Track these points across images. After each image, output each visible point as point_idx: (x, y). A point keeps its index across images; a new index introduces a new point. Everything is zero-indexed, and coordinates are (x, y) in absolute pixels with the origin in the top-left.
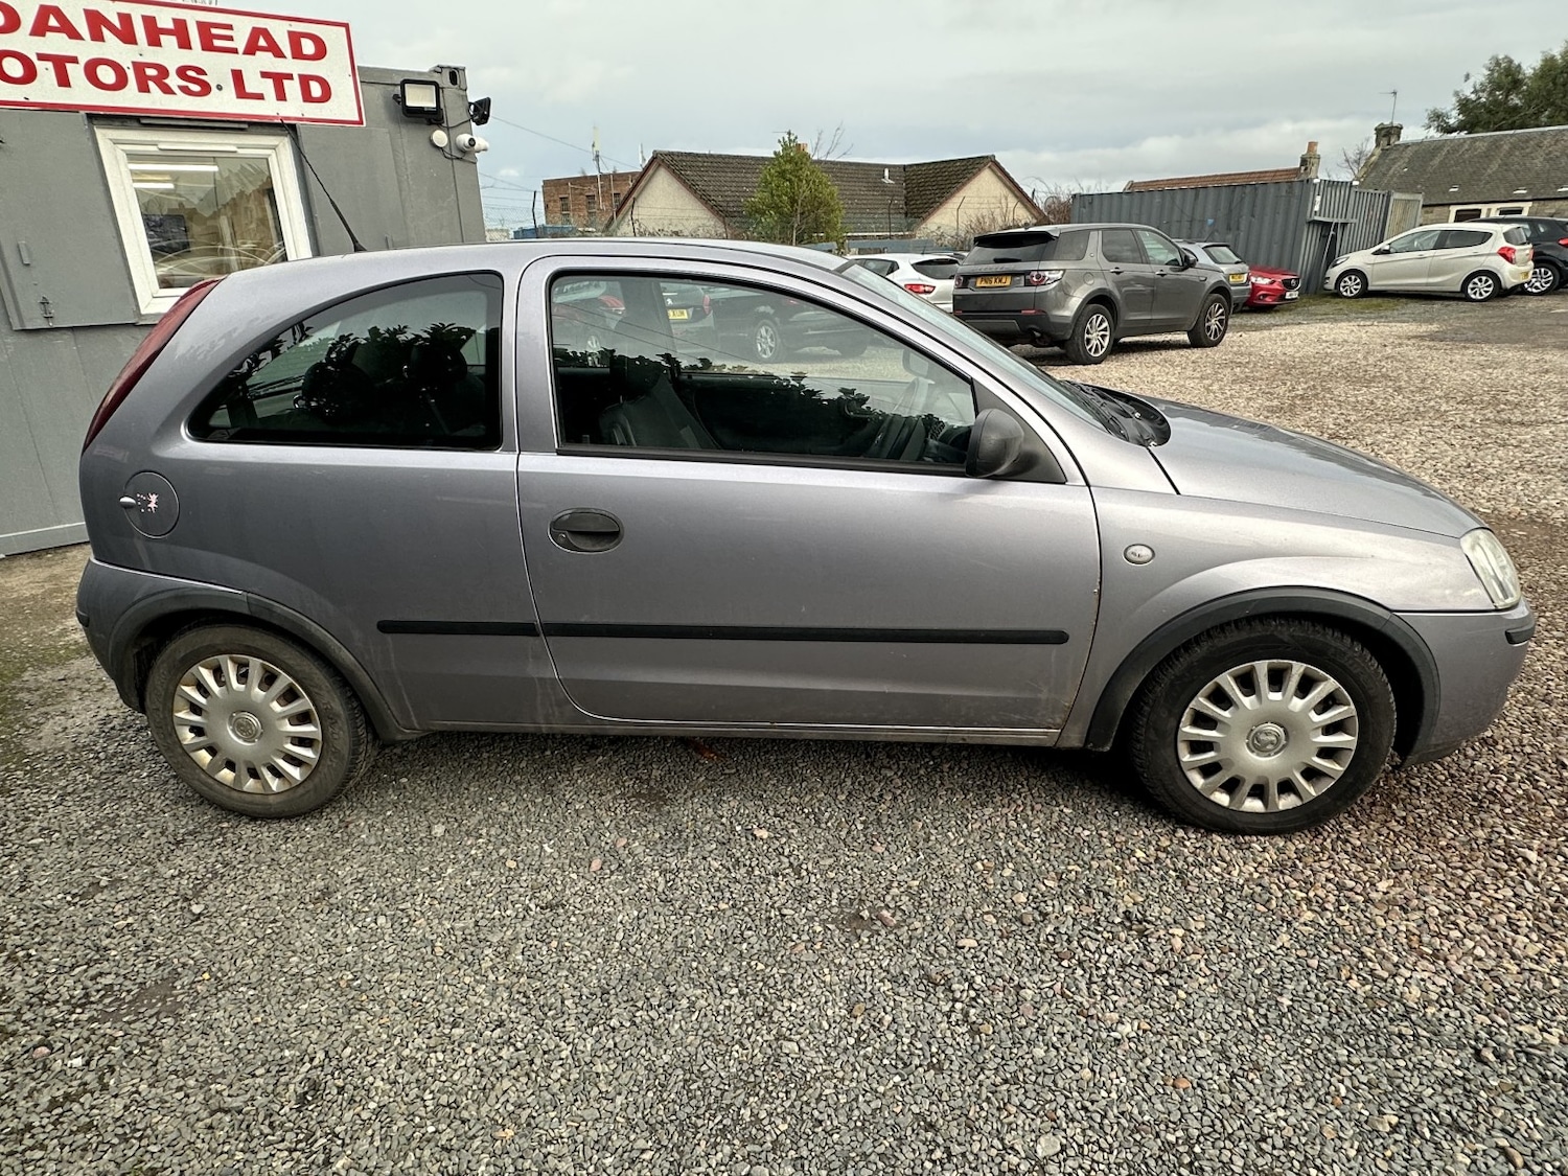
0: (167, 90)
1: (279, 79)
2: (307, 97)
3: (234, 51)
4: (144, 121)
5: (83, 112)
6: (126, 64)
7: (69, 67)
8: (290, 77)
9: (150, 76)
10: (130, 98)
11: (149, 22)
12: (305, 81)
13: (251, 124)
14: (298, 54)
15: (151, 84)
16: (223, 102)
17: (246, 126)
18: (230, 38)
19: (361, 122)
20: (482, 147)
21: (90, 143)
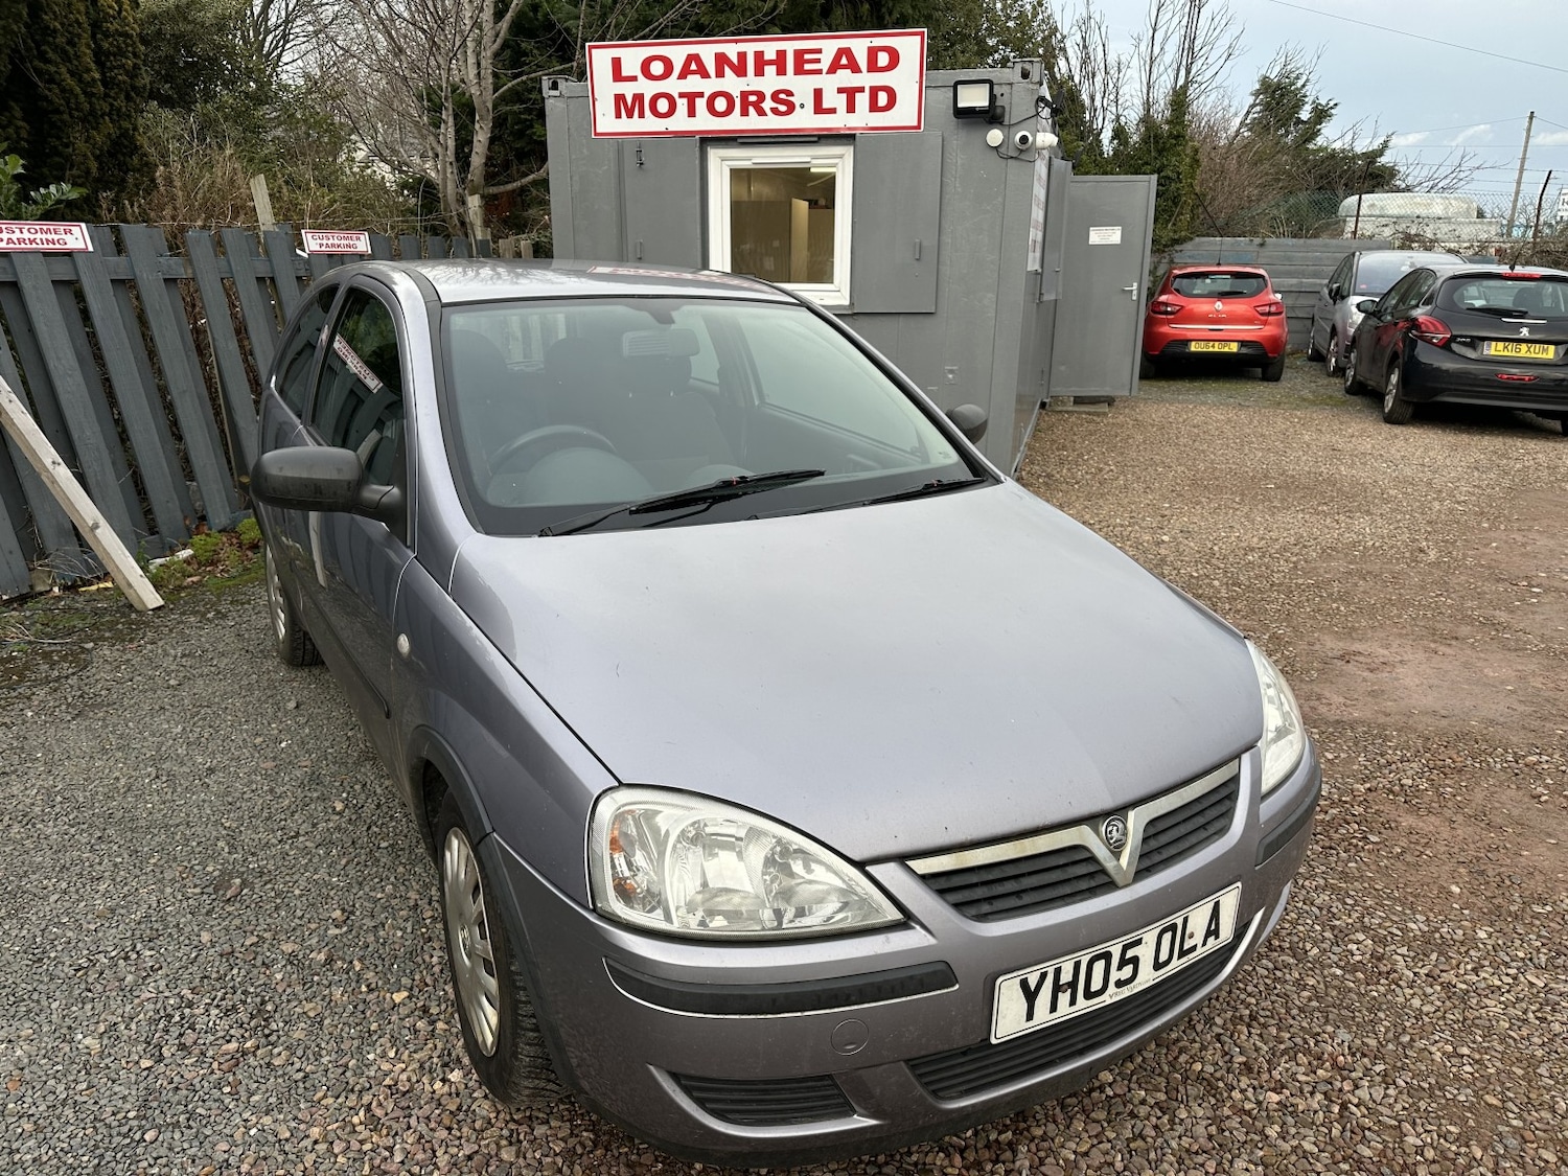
0: (761, 112)
1: (850, 93)
2: (874, 107)
3: (819, 72)
4: (741, 140)
5: (697, 137)
6: (736, 94)
7: (698, 100)
8: (861, 90)
9: (751, 102)
10: (735, 122)
11: (759, 55)
12: (874, 91)
13: (820, 136)
14: (873, 67)
15: (751, 109)
16: (804, 119)
17: (816, 139)
18: (818, 61)
19: (919, 127)
20: (1047, 144)
21: (697, 162)
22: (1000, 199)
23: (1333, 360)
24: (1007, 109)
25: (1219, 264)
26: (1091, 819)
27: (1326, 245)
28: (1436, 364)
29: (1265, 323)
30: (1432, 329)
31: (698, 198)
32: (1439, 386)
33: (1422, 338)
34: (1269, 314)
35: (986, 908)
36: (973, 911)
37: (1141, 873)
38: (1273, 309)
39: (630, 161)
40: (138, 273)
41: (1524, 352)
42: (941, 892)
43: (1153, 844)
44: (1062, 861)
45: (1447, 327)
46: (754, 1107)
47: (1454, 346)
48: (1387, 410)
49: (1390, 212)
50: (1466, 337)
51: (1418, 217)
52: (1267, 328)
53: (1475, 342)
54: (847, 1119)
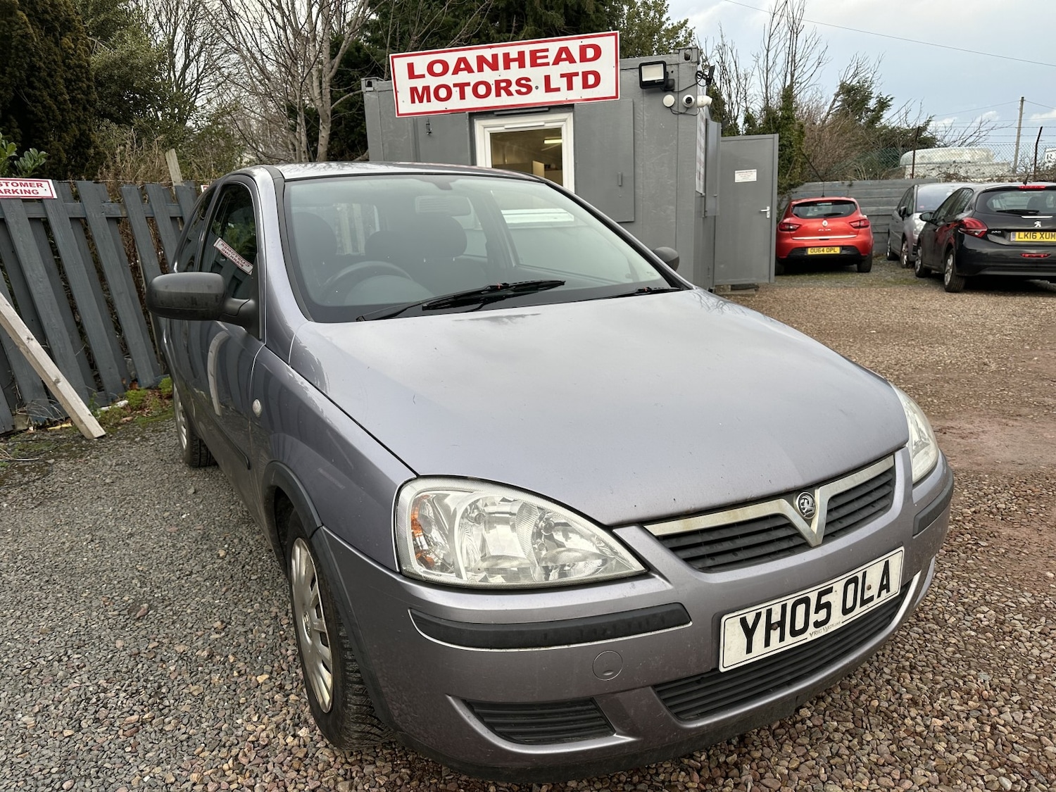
0: (510, 94)
1: (569, 77)
2: (586, 85)
3: (547, 64)
4: (496, 113)
5: (467, 112)
6: (492, 83)
7: (466, 88)
8: (577, 74)
9: (502, 87)
10: (492, 101)
11: (506, 56)
12: (585, 75)
13: (550, 108)
14: (583, 58)
15: (503, 92)
16: (538, 96)
17: (547, 109)
18: (546, 57)
19: (616, 97)
20: (705, 102)
21: (468, 129)
22: (675, 142)
23: (905, 257)
24: (676, 81)
25: (823, 196)
26: (788, 494)
27: (894, 184)
28: (979, 249)
29: (857, 233)
30: (974, 226)
31: (469, 153)
32: (982, 264)
33: (967, 233)
34: (860, 227)
35: (709, 562)
36: (700, 564)
37: (828, 537)
38: (862, 223)
39: (422, 132)
40: (88, 214)
41: (1038, 237)
42: (674, 550)
43: (836, 515)
44: (766, 526)
45: (984, 225)
46: (534, 729)
47: (990, 236)
48: (947, 283)
49: (935, 161)
50: (998, 230)
51: (954, 162)
52: (859, 236)
53: (1004, 233)
54: (609, 738)
